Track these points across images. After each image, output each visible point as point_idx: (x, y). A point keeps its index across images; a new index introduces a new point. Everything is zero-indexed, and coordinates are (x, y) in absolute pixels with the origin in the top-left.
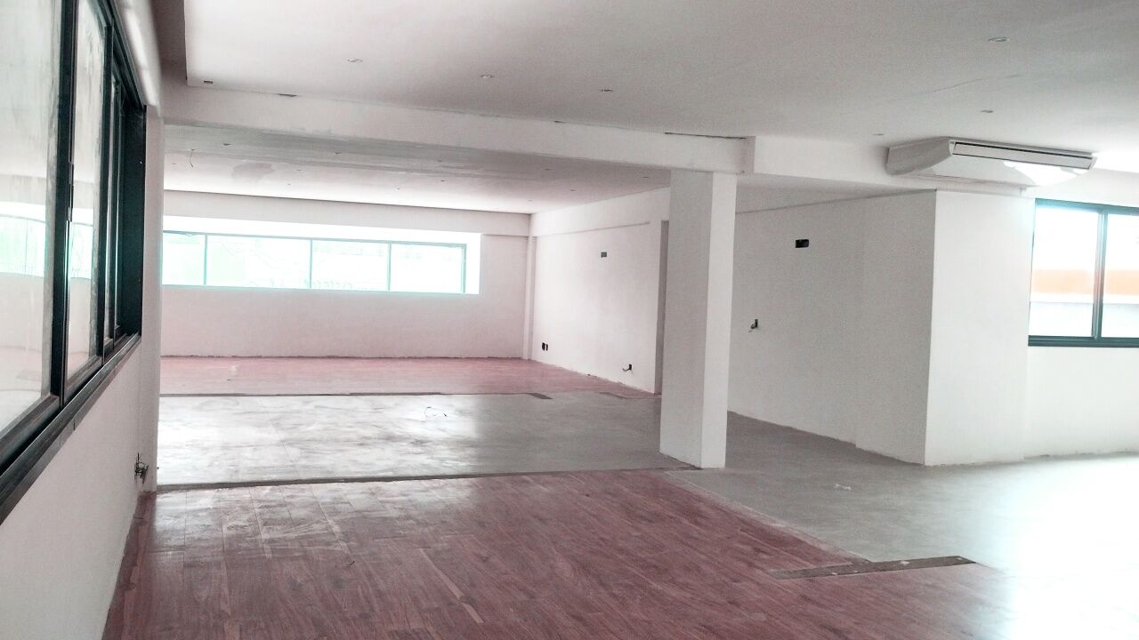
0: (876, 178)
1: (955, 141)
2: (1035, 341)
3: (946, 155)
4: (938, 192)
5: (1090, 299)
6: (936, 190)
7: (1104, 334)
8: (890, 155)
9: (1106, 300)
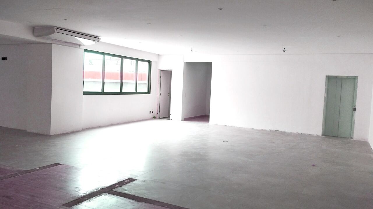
0: (30, 37)
1: (57, 28)
2: (85, 93)
3: (54, 32)
4: (53, 44)
5: (101, 80)
6: (52, 44)
7: (105, 91)
8: (35, 30)
9: (105, 81)
